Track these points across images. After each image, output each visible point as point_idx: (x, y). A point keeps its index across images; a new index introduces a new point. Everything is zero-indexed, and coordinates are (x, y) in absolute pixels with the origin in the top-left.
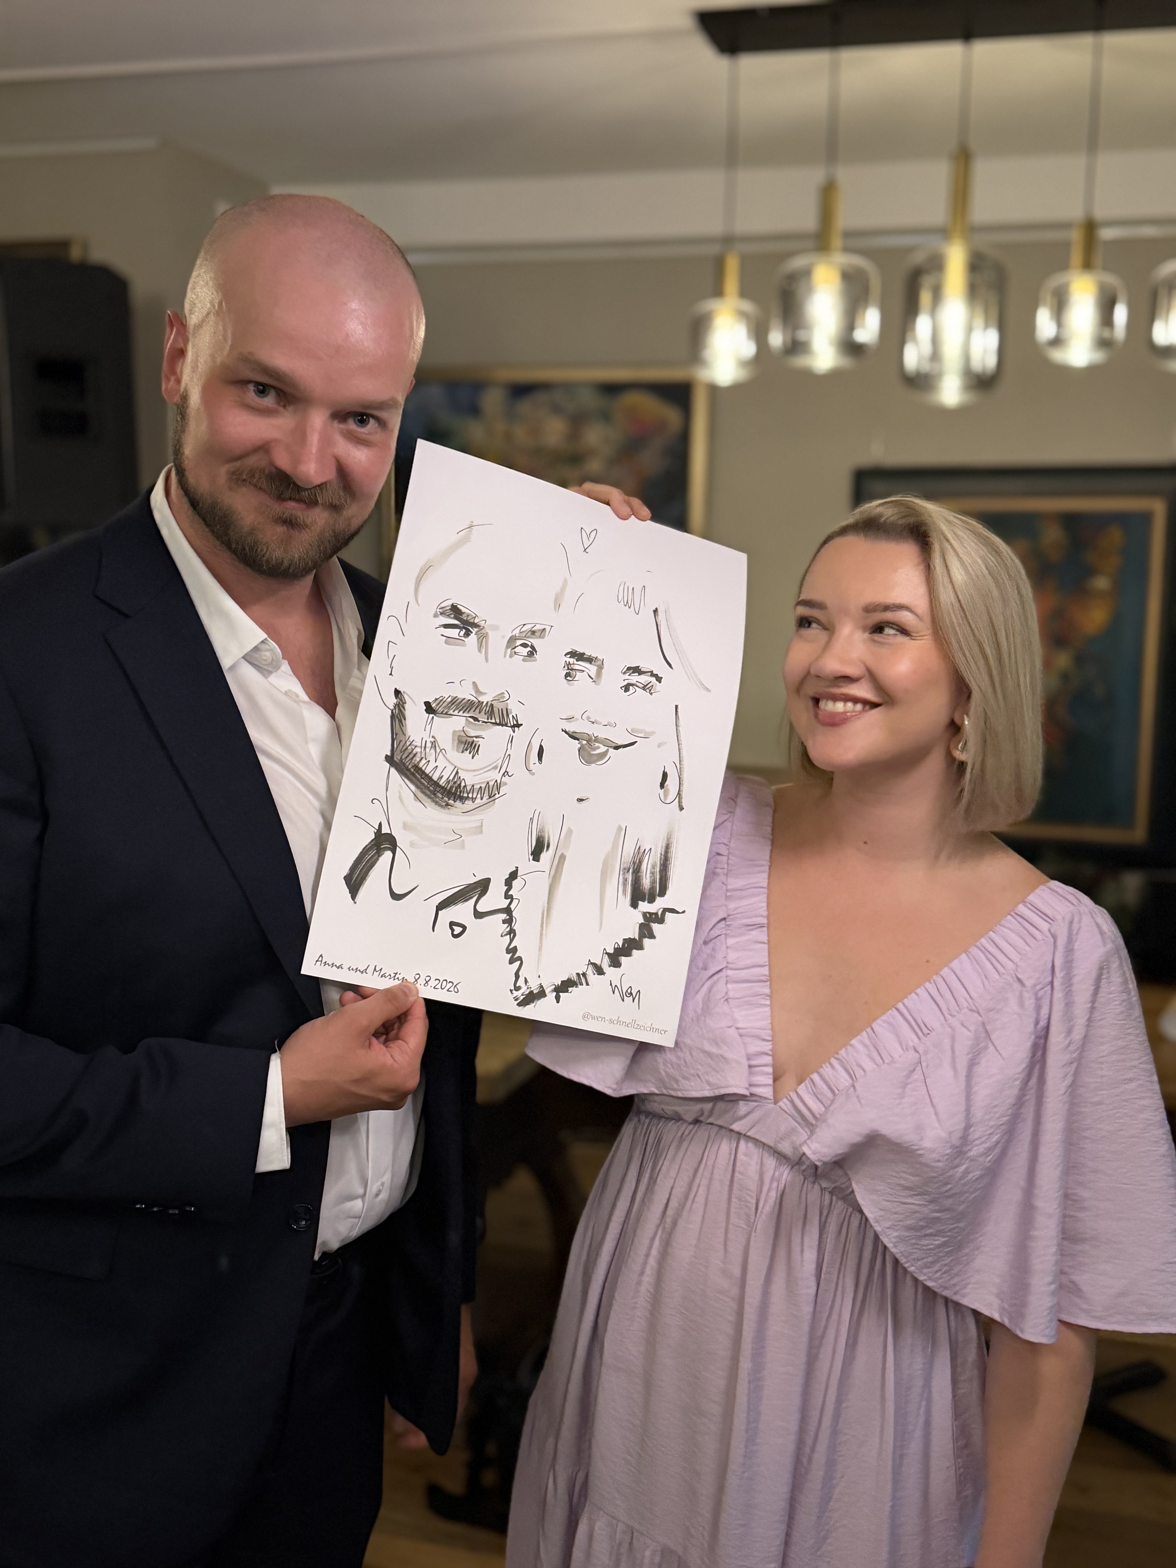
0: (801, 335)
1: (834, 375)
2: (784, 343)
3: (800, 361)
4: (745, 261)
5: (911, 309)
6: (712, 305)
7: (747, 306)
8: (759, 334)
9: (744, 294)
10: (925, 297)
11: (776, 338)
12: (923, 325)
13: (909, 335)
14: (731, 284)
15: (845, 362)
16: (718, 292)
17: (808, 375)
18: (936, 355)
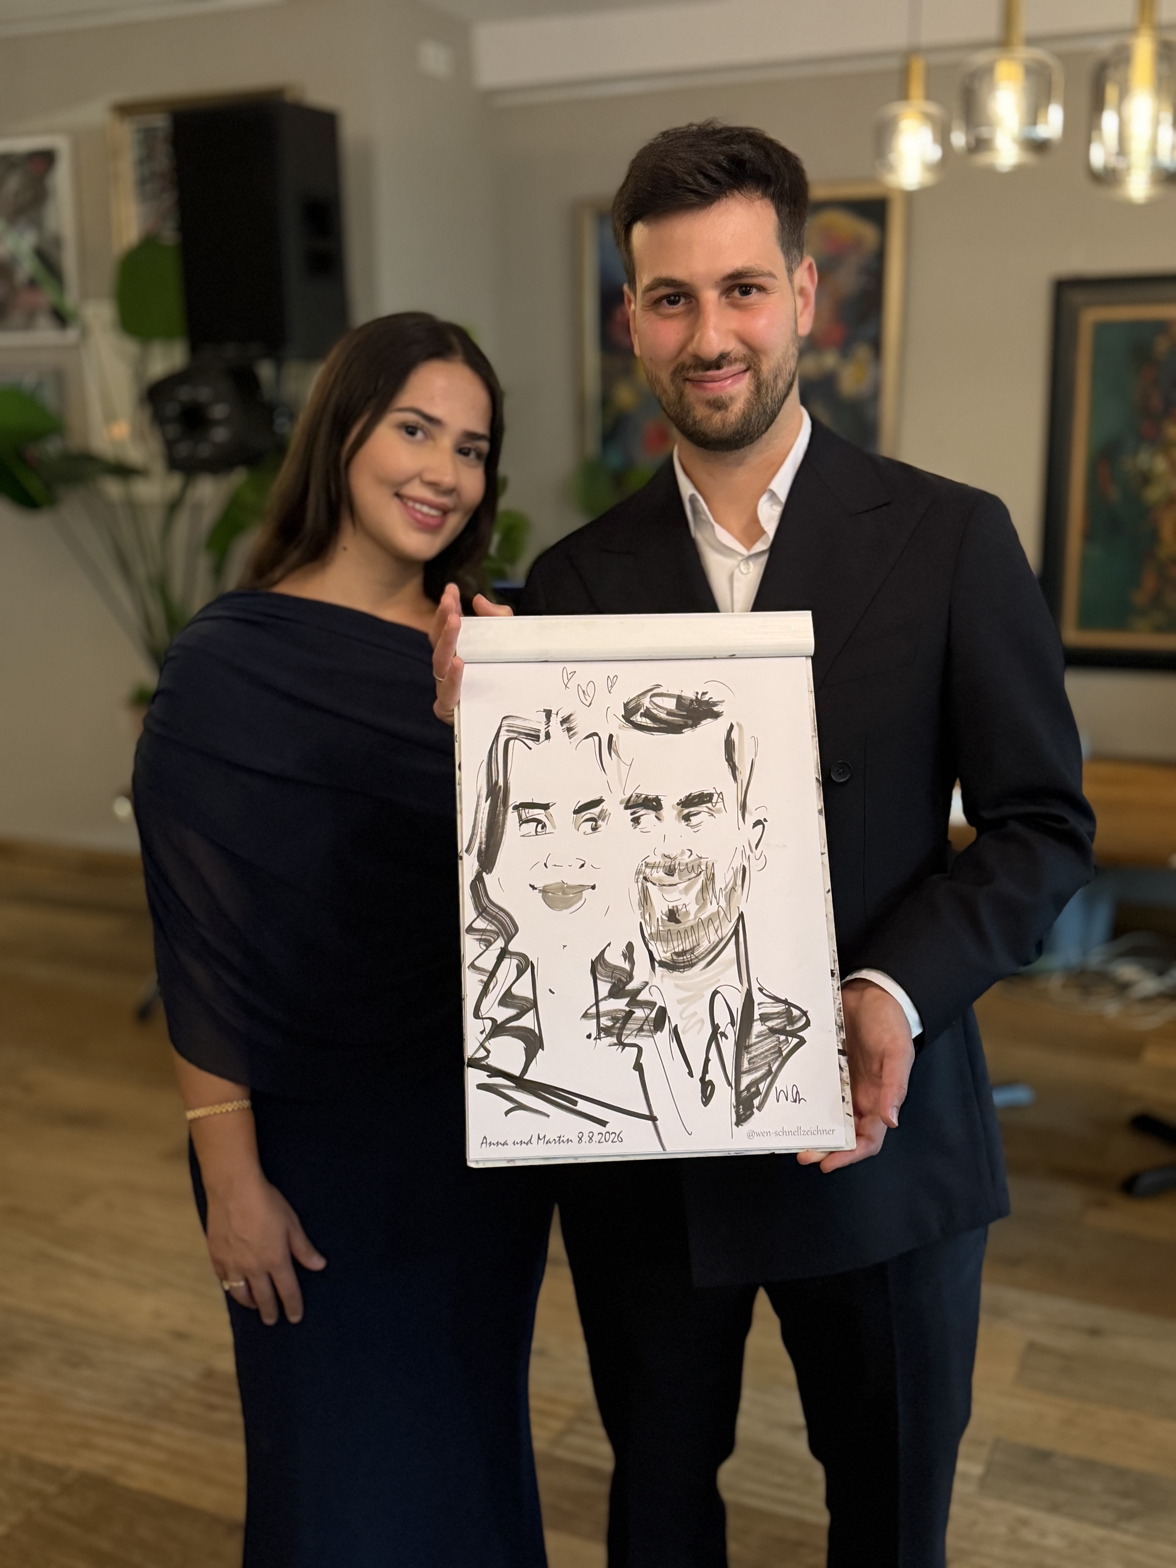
0: (984, 132)
1: (1019, 171)
2: (967, 143)
3: (983, 159)
4: (930, 71)
5: (1098, 105)
6: (897, 108)
7: (932, 109)
8: (943, 137)
9: (929, 96)
10: (1111, 93)
11: (959, 139)
12: (1109, 120)
13: (1094, 134)
14: (917, 88)
15: (1029, 158)
16: (904, 95)
17: (991, 172)
18: (1122, 150)
